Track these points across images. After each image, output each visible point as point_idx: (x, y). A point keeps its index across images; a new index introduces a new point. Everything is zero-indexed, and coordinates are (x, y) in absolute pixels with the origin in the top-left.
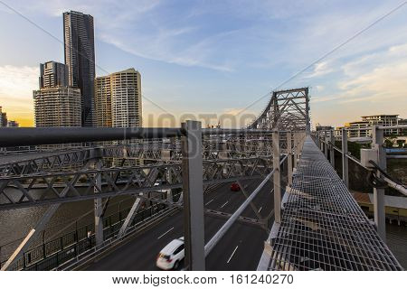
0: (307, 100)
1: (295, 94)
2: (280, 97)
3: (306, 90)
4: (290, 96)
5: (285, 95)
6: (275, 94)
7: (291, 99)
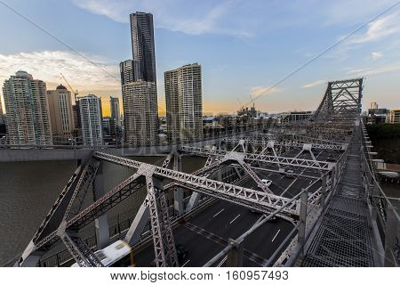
0: (361, 89)
1: (349, 84)
2: (335, 86)
3: (361, 81)
4: (345, 85)
5: (339, 85)
6: (330, 84)
7: (345, 88)
